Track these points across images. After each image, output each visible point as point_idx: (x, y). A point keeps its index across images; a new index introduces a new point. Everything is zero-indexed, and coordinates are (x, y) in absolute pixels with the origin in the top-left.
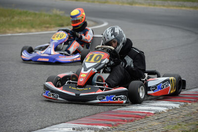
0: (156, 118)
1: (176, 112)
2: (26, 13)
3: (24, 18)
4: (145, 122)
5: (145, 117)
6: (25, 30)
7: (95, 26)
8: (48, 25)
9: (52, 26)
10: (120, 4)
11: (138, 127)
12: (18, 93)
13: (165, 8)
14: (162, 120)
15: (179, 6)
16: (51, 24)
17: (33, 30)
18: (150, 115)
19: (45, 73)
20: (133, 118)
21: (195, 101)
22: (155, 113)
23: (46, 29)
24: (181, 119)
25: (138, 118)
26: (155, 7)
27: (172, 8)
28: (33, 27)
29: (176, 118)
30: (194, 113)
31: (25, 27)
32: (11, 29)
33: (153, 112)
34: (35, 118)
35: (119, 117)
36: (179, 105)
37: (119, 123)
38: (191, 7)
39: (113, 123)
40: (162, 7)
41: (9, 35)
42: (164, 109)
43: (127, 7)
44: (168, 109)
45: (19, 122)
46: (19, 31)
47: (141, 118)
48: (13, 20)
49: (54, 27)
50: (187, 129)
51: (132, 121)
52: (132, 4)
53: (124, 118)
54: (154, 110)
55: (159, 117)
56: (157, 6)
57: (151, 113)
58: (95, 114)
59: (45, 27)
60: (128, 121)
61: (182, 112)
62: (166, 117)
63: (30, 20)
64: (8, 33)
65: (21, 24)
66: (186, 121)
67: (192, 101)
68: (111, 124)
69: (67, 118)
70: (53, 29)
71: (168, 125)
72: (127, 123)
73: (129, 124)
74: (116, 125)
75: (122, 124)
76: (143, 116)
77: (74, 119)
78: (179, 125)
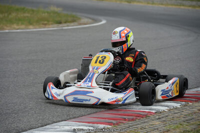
0: (157, 117)
1: (177, 111)
2: (23, 9)
3: (21, 15)
4: (146, 121)
5: (146, 116)
6: (23, 26)
7: (93, 23)
8: (46, 22)
9: (50, 23)
10: (118, 2)
11: (139, 126)
12: (18, 90)
13: (163, 6)
14: (164, 119)
15: (178, 5)
16: (48, 21)
17: (31, 27)
18: (151, 115)
19: (44, 71)
20: (134, 117)
21: (196, 101)
22: (156, 113)
23: (44, 26)
24: (183, 119)
25: (139, 117)
26: (154, 5)
27: (170, 7)
28: (30, 23)
29: (178, 117)
30: (195, 113)
31: (22, 24)
32: (8, 25)
33: (154, 111)
34: (35, 115)
35: (120, 116)
36: (180, 105)
37: (120, 122)
38: (190, 6)
39: (114, 122)
40: (161, 6)
41: (7, 31)
42: (165, 109)
43: (125, 5)
44: (169, 109)
46: (17, 27)
47: (143, 117)
48: (10, 16)
49: (52, 24)
50: (189, 128)
51: (133, 120)
52: (130, 2)
53: (125, 117)
54: (155, 109)
55: (160, 117)
57: (152, 112)
58: (96, 112)
59: (43, 24)
60: (129, 120)
61: (183, 111)
62: (167, 116)
63: (28, 17)
64: (6, 29)
65: (19, 21)
66: (187, 120)
67: (193, 101)
68: (112, 123)
69: (67, 116)
70: (51, 26)
71: (170, 124)
72: (128, 122)
73: (130, 123)
74: (117, 124)
75: (123, 123)
76: (144, 115)
77: (75, 118)
78: (181, 125)
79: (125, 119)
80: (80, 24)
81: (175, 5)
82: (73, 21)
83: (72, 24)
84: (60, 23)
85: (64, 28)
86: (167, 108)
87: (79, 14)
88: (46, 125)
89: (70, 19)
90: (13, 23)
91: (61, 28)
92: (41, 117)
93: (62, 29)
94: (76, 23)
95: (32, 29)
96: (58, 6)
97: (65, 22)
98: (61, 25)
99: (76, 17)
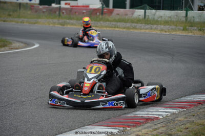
7: (25, 48)
10: (51, 25)
21: (134, 126)
27: (105, 28)
36: (118, 130)
67: (131, 126)
80: (12, 49)
82: (4, 46)
83: (3, 49)
94: (7, 48)
99: (7, 42)
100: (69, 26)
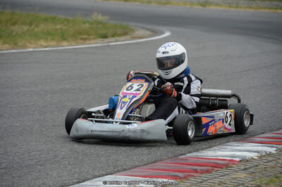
0: (243, 168)
1: (271, 159)
2: (54, 19)
3: (50, 27)
4: (227, 173)
5: (227, 166)
6: (54, 43)
7: (152, 36)
8: (85, 36)
9: (91, 37)
10: (188, 6)
11: (217, 181)
13: (252, 10)
14: (252, 170)
15: (272, 8)
16: (89, 35)
17: (65, 43)
18: (234, 164)
20: (210, 168)
22: (241, 161)
23: (82, 41)
24: (279, 169)
25: (216, 167)
26: (239, 9)
27: (263, 10)
28: (64, 38)
29: (272, 167)
31: (53, 39)
32: (32, 41)
33: (238, 159)
34: (69, 168)
35: (189, 167)
36: (275, 149)
37: (189, 176)
39: (181, 175)
40: (248, 10)
41: (31, 50)
42: (254, 155)
43: (197, 10)
44: (259, 155)
45: (48, 174)
46: (45, 44)
47: (221, 168)
49: (94, 39)
51: (207, 171)
52: (205, 6)
53: (196, 168)
54: (239, 157)
55: (247, 167)
56: (241, 7)
57: (235, 161)
58: (155, 162)
59: (82, 39)
60: (202, 172)
61: (279, 159)
62: (256, 166)
63: (61, 29)
64: (30, 47)
65: (48, 35)
68: (178, 176)
69: (114, 168)
70: (92, 42)
71: (261, 178)
72: (200, 175)
73: (204, 176)
74: (185, 178)
75: (193, 176)
76: (223, 165)
77: (125, 170)
78: (277, 178)
79: (196, 171)
80: (134, 38)
81: (269, 8)
82: (125, 34)
83: (123, 38)
84: (106, 37)
85: (111, 44)
86: (256, 154)
87: (132, 24)
88: (84, 181)
89: (119, 31)
90: (40, 39)
91: (107, 44)
92: (77, 170)
93: (109, 46)
94: (128, 37)
95: (66, 46)
96: (104, 12)
97: (113, 36)
98: (106, 40)
99: (128, 28)
100: (212, 7)
